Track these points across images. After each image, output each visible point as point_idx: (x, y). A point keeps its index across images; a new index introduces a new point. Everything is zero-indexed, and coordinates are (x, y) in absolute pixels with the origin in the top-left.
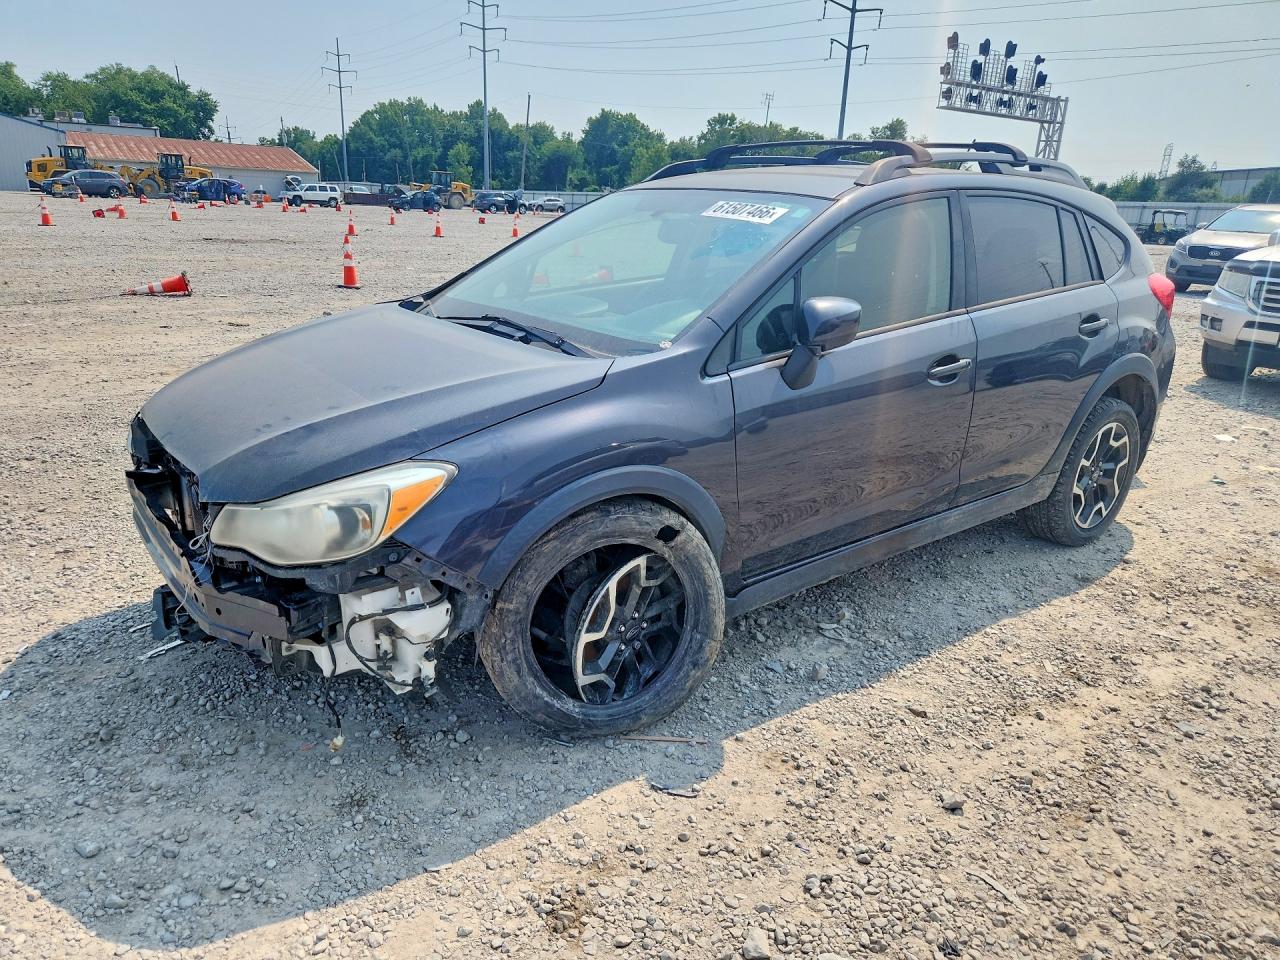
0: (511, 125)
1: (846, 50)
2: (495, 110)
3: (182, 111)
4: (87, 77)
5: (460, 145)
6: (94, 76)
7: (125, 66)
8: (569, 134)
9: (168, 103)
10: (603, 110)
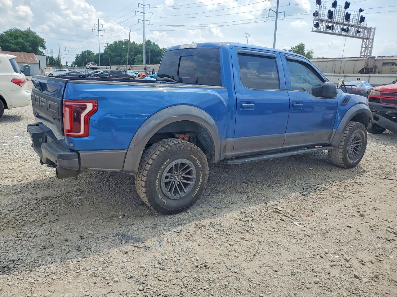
0: (161, 48)
1: (276, 14)
2: (154, 43)
4: (4, 32)
5: (139, 55)
6: (7, 32)
7: (19, 29)
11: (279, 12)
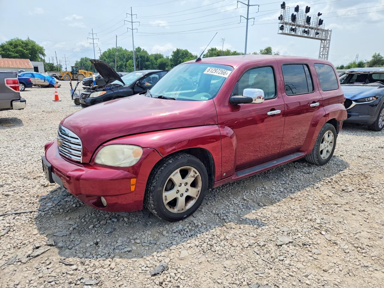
0: (150, 54)
1: (246, 20)
2: (144, 50)
3: (25, 51)
5: (130, 61)
8: (168, 57)
9: (20, 48)
10: (177, 49)
11: (249, 18)
